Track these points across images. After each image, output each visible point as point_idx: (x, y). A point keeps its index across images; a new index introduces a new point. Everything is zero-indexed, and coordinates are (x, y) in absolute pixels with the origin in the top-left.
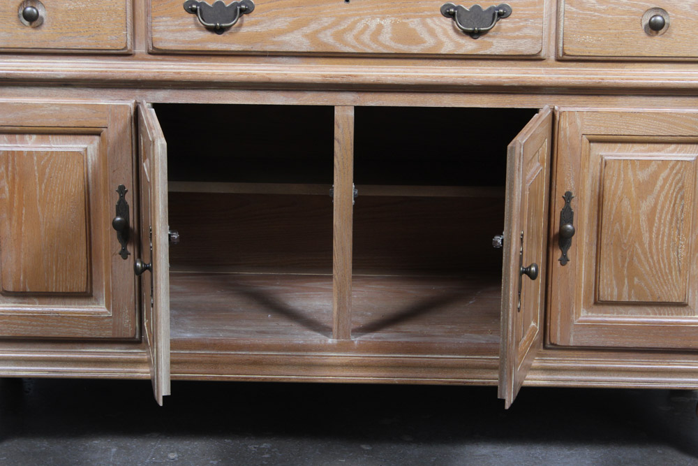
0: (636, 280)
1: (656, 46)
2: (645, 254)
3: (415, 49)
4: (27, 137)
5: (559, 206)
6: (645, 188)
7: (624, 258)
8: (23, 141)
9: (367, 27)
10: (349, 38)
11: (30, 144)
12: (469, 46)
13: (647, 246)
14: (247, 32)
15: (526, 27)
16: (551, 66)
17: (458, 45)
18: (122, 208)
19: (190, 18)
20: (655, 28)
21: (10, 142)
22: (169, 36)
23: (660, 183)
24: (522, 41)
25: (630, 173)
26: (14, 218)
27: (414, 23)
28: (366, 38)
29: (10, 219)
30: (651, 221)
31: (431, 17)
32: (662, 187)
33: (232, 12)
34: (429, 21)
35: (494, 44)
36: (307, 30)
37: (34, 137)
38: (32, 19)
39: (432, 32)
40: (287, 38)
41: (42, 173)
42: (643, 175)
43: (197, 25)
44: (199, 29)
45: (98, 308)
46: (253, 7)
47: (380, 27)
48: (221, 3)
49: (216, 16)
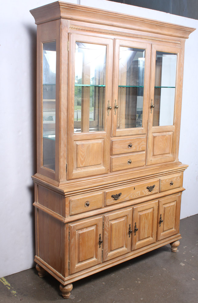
0: (168, 226)
1: (172, 187)
2: (169, 221)
3: (143, 196)
5: (159, 217)
6: (169, 211)
7: (167, 223)
8: (83, 230)
9: (137, 193)
10: (135, 196)
11: (85, 230)
12: (150, 193)
14: (121, 198)
15: (156, 188)
16: (159, 194)
17: (148, 193)
18: (100, 238)
19: (112, 198)
20: (171, 184)
21: (81, 231)
22: (109, 203)
23: (171, 209)
24: (156, 190)
26: (82, 246)
27: (143, 191)
28: (137, 195)
33: (119, 196)
34: (145, 190)
35: (153, 192)
36: (129, 196)
37: (85, 228)
38: (88, 205)
39: (145, 192)
40: (126, 198)
41: (87, 236)
42: (169, 208)
44: (114, 200)
45: (94, 259)
46: (121, 194)
47: (139, 193)
48: (117, 194)
49: (116, 197)
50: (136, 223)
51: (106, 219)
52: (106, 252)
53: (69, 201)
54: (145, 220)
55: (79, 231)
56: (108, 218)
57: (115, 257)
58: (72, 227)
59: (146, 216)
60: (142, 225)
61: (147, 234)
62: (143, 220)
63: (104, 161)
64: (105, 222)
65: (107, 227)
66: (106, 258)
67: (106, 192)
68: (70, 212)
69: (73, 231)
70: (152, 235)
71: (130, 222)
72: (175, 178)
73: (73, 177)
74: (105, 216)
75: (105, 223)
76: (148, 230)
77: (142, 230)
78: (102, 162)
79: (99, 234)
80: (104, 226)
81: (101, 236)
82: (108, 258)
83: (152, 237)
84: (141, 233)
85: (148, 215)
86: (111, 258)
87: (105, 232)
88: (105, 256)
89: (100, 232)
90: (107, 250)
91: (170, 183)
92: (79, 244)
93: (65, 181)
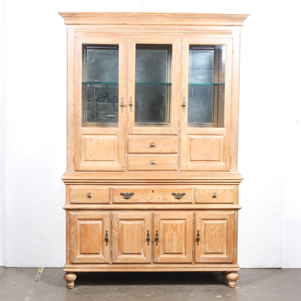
0: (213, 248)
1: (214, 200)
2: (214, 243)
3: (167, 202)
4: (87, 221)
5: (196, 233)
6: (214, 229)
7: (210, 244)
9: (157, 197)
10: (153, 200)
11: (88, 222)
12: (177, 201)
13: (214, 241)
14: (133, 199)
15: (189, 197)
16: (193, 205)
17: (175, 201)
18: (107, 235)
19: (121, 196)
20: (214, 197)
21: (84, 222)
22: (117, 200)
23: (217, 228)
24: (188, 200)
25: (211, 226)
26: (84, 238)
27: (166, 197)
28: (157, 199)
29: (83, 238)
30: (215, 236)
31: (170, 195)
32: (217, 229)
33: (130, 195)
34: (169, 196)
35: (182, 200)
36: (145, 198)
37: (89, 221)
39: (170, 198)
40: (141, 200)
41: (90, 228)
42: (213, 226)
43: (123, 197)
44: (123, 198)
45: (101, 256)
46: (134, 194)
47: (160, 197)
48: (127, 193)
49: (127, 196)
50: (157, 231)
51: (114, 217)
52: (115, 253)
53: (69, 189)
54: (171, 231)
55: (81, 222)
56: (117, 216)
57: (128, 262)
58: (72, 215)
59: (174, 228)
60: (167, 235)
61: (176, 248)
62: (169, 231)
63: (118, 158)
64: (113, 220)
65: (115, 225)
66: (115, 259)
67: (114, 188)
68: (70, 200)
69: (73, 219)
70: (185, 253)
71: (150, 228)
72: (222, 191)
73: (80, 169)
74: (113, 213)
75: (113, 221)
76: (178, 245)
77: (168, 241)
78: (116, 158)
79: (105, 231)
80: (112, 223)
81: (108, 233)
82: (118, 260)
83: (186, 255)
84: (167, 245)
85: (177, 227)
86: (123, 262)
87: (114, 231)
88: (115, 257)
89: (107, 228)
90: (116, 251)
91: (212, 196)
92: (81, 234)
93: (73, 171)
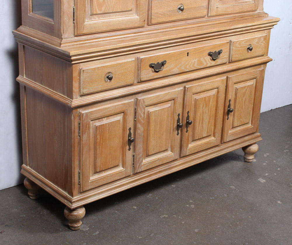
0: (241, 119)
1: (249, 55)
2: (243, 112)
3: (202, 67)
4: (103, 119)
5: (227, 104)
6: (244, 94)
7: (239, 114)
8: (102, 121)
9: (192, 62)
10: (188, 67)
11: (105, 121)
12: (213, 63)
13: (244, 109)
14: (165, 70)
15: (225, 55)
16: (228, 65)
17: (211, 63)
18: (130, 135)
19: (151, 69)
20: (250, 49)
21: (99, 122)
22: (145, 76)
23: (247, 92)
24: (224, 59)
25: (242, 90)
26: (101, 147)
27: (202, 59)
28: (191, 66)
29: (99, 148)
30: (245, 102)
31: (205, 56)
33: (161, 65)
34: (205, 58)
35: (219, 61)
36: (178, 67)
37: (106, 118)
38: (110, 79)
39: (206, 61)
40: (173, 70)
41: (109, 130)
42: (244, 91)
43: (152, 71)
44: (153, 72)
45: (120, 169)
46: (166, 62)
47: (195, 62)
48: (159, 63)
49: (157, 67)
50: (188, 112)
51: (140, 104)
52: (139, 158)
53: (78, 72)
54: (203, 108)
55: (95, 122)
56: (144, 102)
57: (154, 166)
58: (84, 115)
59: (206, 101)
60: (198, 115)
61: (206, 130)
62: (201, 108)
63: (137, 6)
64: (139, 109)
65: (141, 116)
66: (139, 167)
67: (141, 57)
68: (80, 90)
69: (85, 121)
70: (214, 133)
71: (180, 111)
72: (257, 40)
73: (85, 31)
74: (139, 98)
75: (139, 111)
76: (208, 125)
77: (199, 123)
78: (133, 7)
79: (128, 128)
80: (137, 114)
81: (132, 131)
82: (142, 167)
83: (214, 136)
84: (197, 128)
85: (209, 100)
86: (148, 168)
87: (139, 126)
88: (138, 165)
89: (130, 124)
90: (141, 155)
91: (248, 47)
92: (95, 143)
93: (71, 37)
